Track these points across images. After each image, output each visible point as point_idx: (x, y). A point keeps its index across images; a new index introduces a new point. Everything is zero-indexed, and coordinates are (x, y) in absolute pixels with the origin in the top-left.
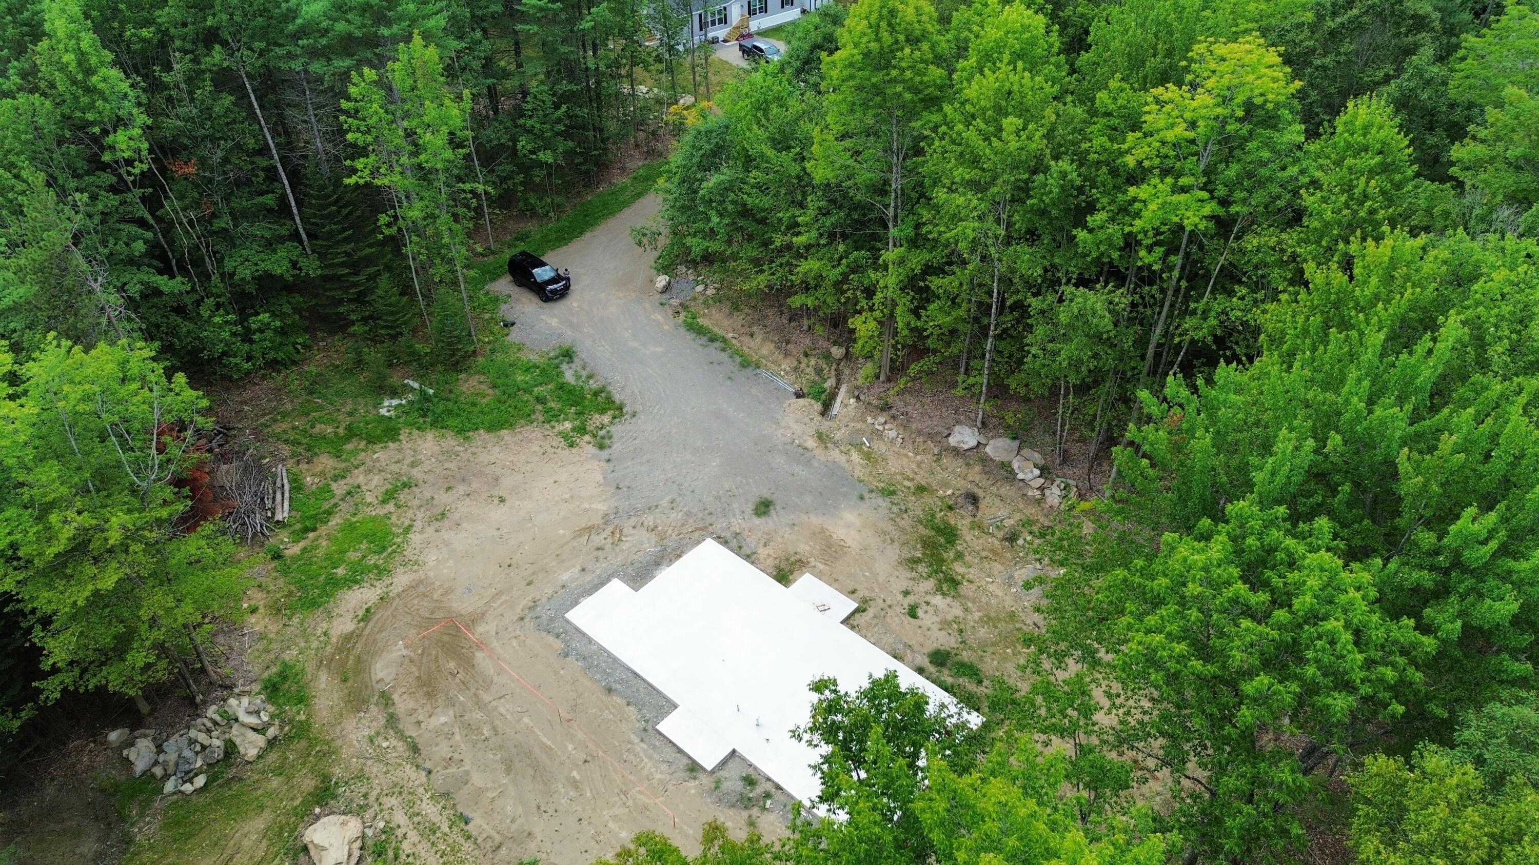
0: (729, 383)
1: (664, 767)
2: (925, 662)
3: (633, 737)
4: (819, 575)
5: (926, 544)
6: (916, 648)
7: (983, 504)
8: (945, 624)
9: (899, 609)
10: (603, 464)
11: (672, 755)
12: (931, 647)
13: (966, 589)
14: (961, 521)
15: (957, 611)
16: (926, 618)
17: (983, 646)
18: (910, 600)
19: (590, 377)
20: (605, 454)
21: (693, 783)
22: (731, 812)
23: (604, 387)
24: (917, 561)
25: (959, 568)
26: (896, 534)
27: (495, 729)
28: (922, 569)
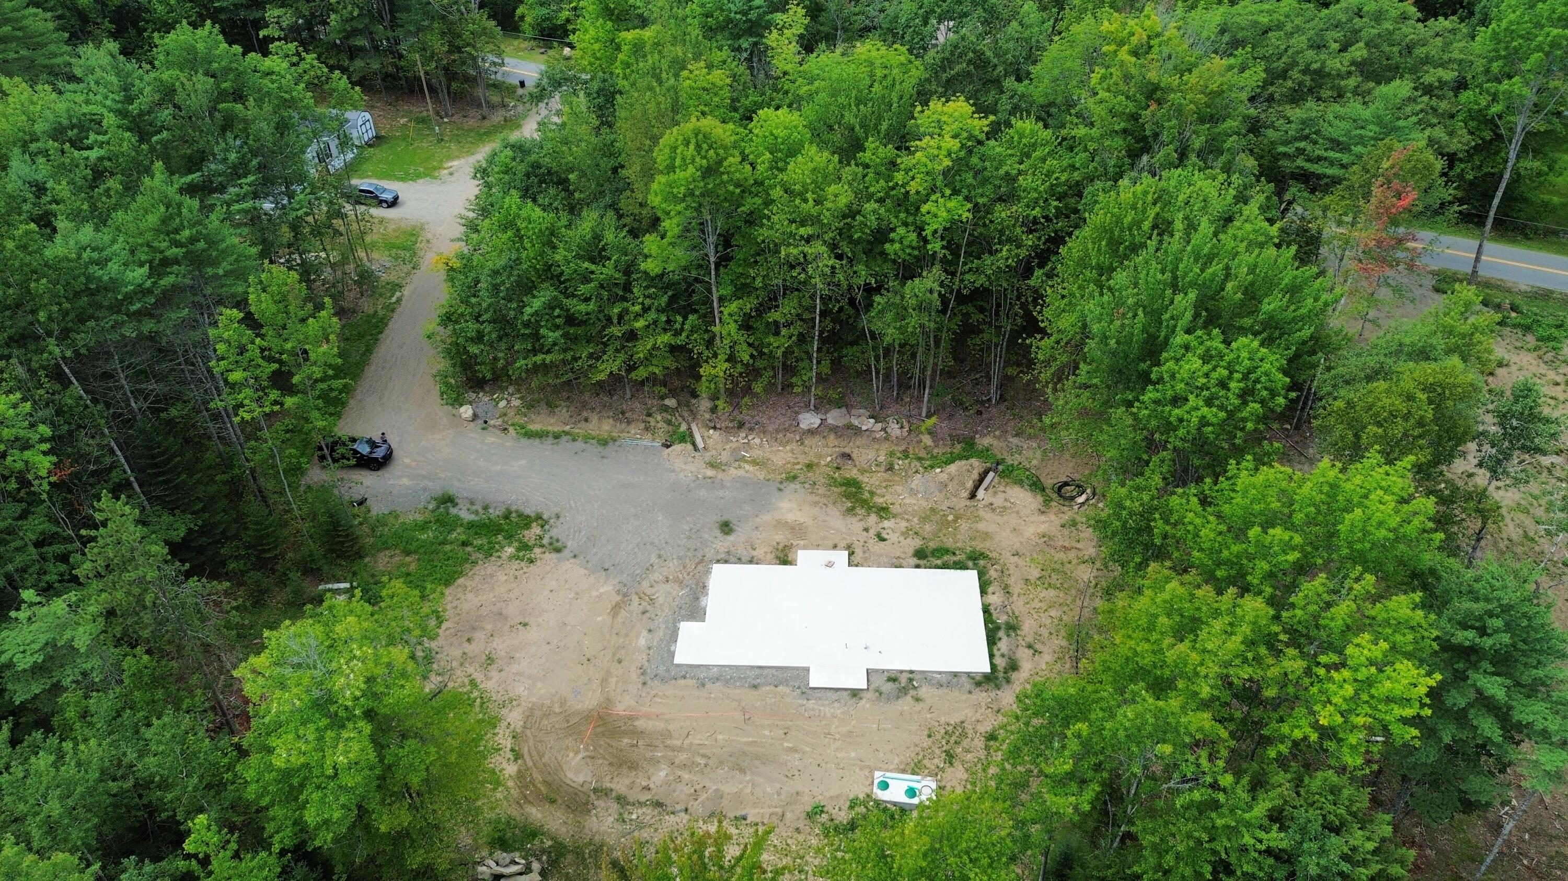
0: (605, 461)
1: (836, 705)
2: (915, 561)
3: (800, 702)
4: (805, 548)
5: (847, 496)
6: (902, 556)
7: (854, 456)
8: (905, 534)
9: (871, 541)
10: (573, 561)
11: (835, 696)
12: (911, 551)
13: (895, 509)
14: (852, 472)
15: (904, 524)
16: (893, 537)
17: (936, 535)
18: (872, 532)
19: (486, 508)
20: (566, 553)
21: (863, 702)
22: (900, 702)
23: (507, 509)
24: (853, 508)
25: (879, 500)
26: (824, 500)
27: (703, 756)
28: (859, 511)
